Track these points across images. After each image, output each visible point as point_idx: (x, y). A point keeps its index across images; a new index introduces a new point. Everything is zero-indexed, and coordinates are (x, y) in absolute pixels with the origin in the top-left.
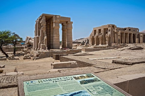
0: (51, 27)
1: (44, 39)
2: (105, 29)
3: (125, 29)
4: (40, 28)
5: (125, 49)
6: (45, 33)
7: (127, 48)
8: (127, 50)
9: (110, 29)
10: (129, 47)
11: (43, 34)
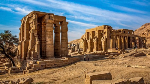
0: (42, 29)
1: (35, 44)
2: (99, 31)
3: (120, 31)
4: (28, 29)
5: (127, 56)
6: (37, 36)
7: (128, 54)
8: (129, 57)
9: (106, 31)
10: (130, 54)
11: (34, 37)
